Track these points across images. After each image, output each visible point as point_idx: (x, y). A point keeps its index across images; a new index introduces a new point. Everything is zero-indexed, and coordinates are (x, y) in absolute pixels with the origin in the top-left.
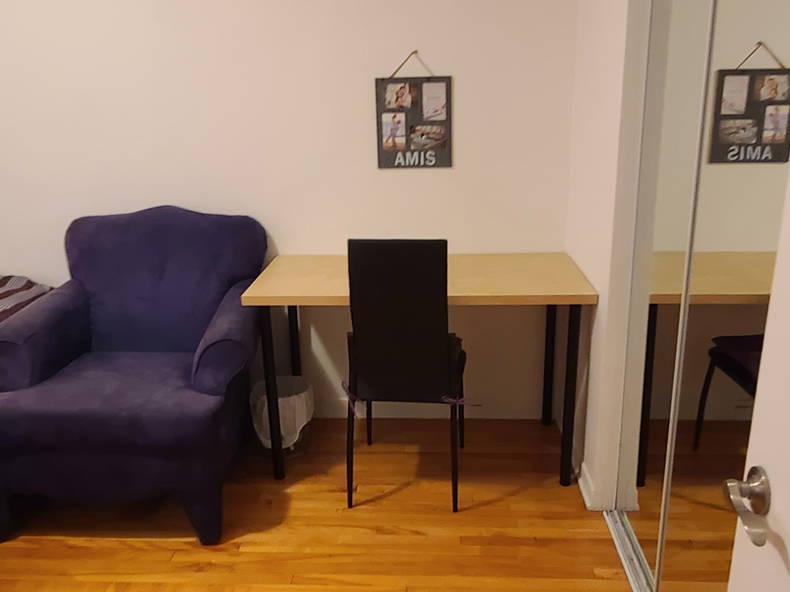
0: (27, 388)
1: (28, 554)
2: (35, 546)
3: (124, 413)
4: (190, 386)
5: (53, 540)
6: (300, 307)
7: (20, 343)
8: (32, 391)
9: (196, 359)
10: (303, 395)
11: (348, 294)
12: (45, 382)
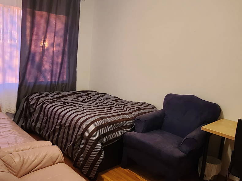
0: (140, 133)
1: (127, 174)
2: (129, 173)
3: (157, 148)
4: (179, 148)
5: (134, 174)
6: (226, 138)
7: (143, 121)
8: (141, 134)
9: (183, 141)
10: (216, 165)
11: (235, 137)
12: (145, 133)
